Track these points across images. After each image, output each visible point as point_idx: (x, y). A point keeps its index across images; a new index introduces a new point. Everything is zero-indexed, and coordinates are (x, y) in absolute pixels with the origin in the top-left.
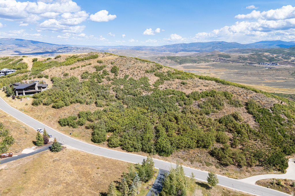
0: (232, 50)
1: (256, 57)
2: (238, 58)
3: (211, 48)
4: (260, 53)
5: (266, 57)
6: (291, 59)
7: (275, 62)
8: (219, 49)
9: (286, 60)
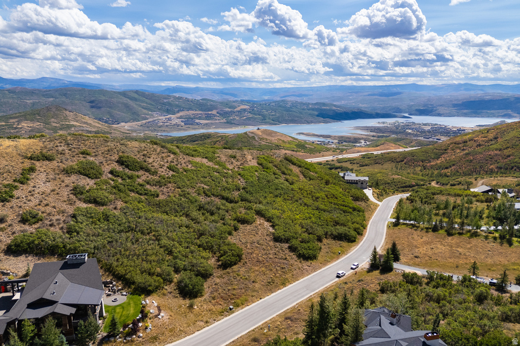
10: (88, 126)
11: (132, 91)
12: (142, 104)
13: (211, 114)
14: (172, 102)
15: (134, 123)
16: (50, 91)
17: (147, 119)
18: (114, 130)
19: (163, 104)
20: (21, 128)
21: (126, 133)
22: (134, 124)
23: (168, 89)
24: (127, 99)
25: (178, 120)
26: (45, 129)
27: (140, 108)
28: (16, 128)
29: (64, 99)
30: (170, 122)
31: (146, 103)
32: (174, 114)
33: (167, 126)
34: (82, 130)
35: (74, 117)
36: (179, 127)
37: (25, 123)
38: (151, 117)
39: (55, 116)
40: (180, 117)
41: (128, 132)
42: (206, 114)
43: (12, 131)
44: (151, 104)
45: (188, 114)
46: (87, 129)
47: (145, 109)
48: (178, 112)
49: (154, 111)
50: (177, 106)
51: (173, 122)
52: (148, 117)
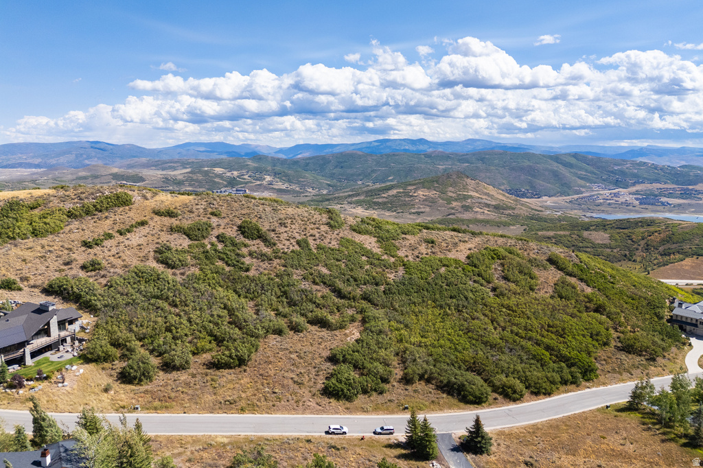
0: (133, 162)
1: (200, 177)
2: (163, 182)
3: (72, 157)
4: (206, 169)
5: (220, 176)
6: (267, 180)
7: (240, 186)
8: (96, 159)
9: (258, 183)
10: (489, 199)
11: (569, 154)
12: (579, 172)
13: (692, 190)
14: (627, 170)
15: (560, 198)
16: (467, 154)
17: (582, 193)
18: (522, 205)
19: (612, 172)
20: (416, 196)
21: (536, 210)
22: (561, 200)
23: (632, 151)
24: (559, 165)
25: (631, 196)
26: (439, 199)
27: (574, 178)
28: (411, 196)
29: (480, 165)
30: (617, 199)
31: (586, 171)
32: (626, 187)
33: (609, 204)
34: (480, 203)
35: (475, 186)
36: (629, 208)
37: (422, 191)
38: (587, 191)
39: (454, 184)
40: (637, 193)
41: (540, 209)
42: (682, 189)
43: (407, 199)
44: (595, 174)
45: (651, 188)
46: (486, 201)
47: (582, 179)
48: (634, 184)
49: (595, 183)
50: (635, 176)
51: (621, 200)
52: (583, 190)
